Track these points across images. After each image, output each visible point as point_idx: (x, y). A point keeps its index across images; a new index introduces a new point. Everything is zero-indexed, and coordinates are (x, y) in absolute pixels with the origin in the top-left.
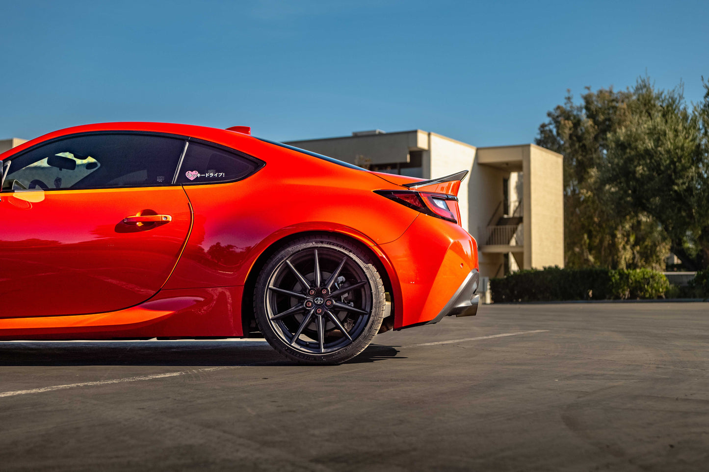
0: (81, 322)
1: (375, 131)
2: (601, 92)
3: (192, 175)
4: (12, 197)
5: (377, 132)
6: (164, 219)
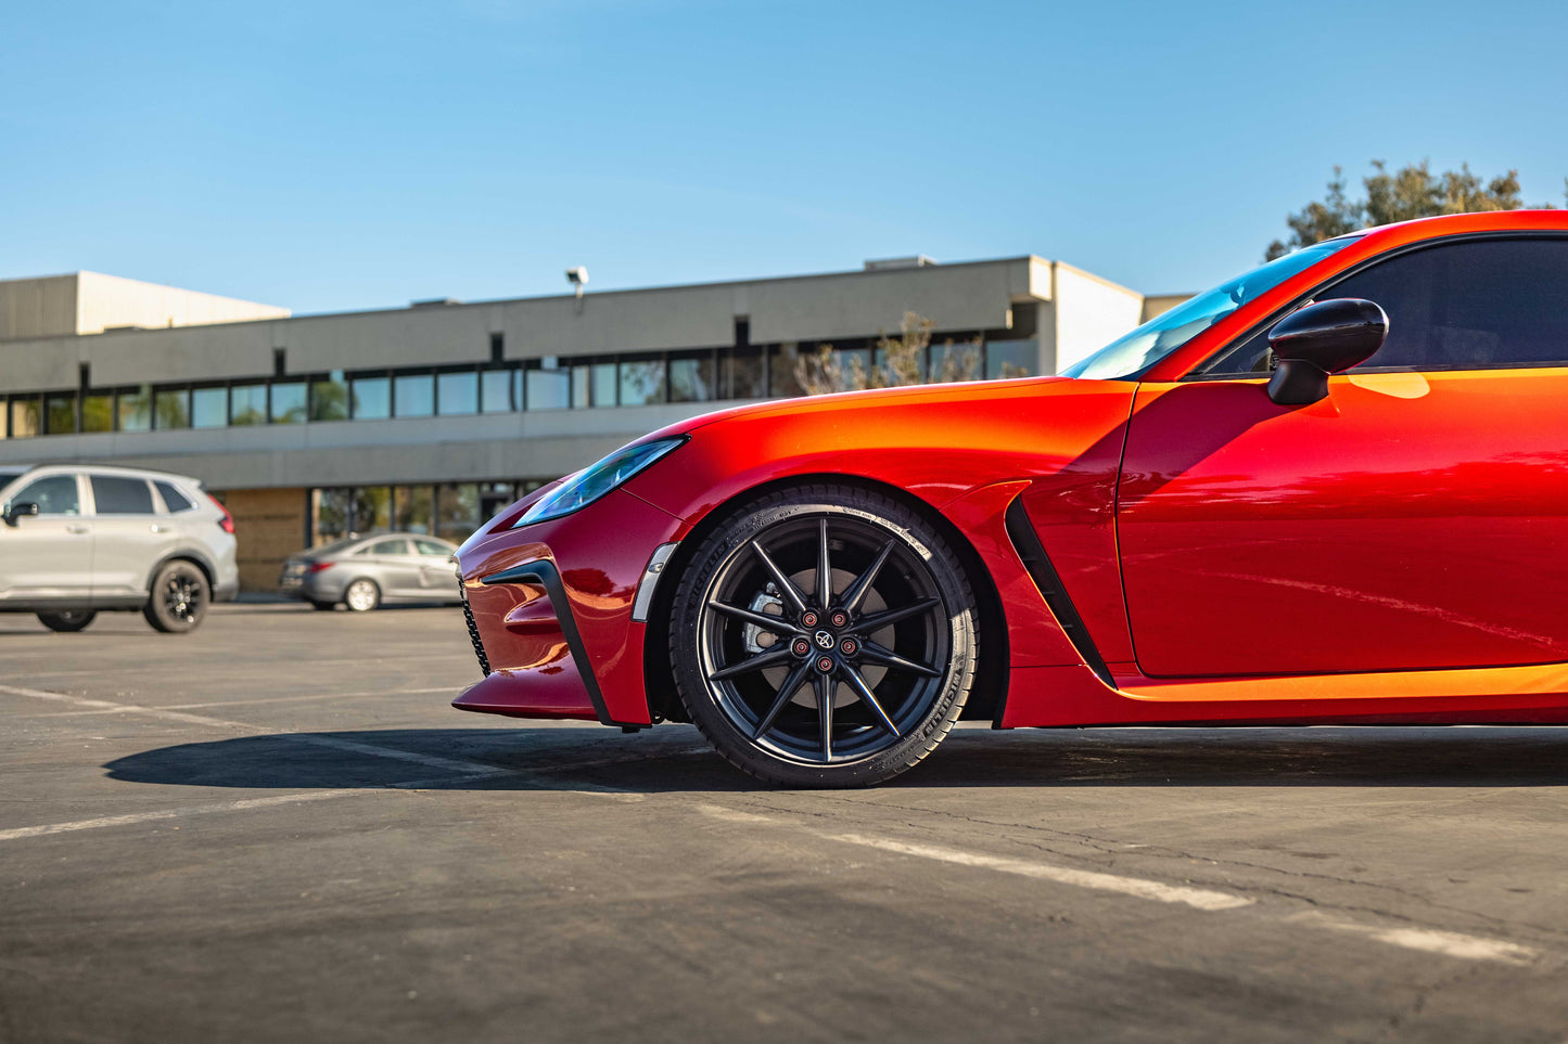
1: (916, 259)
2: (1407, 174)
5: (921, 263)
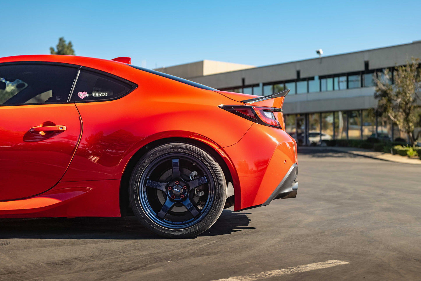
3: (82, 95)
6: (60, 129)
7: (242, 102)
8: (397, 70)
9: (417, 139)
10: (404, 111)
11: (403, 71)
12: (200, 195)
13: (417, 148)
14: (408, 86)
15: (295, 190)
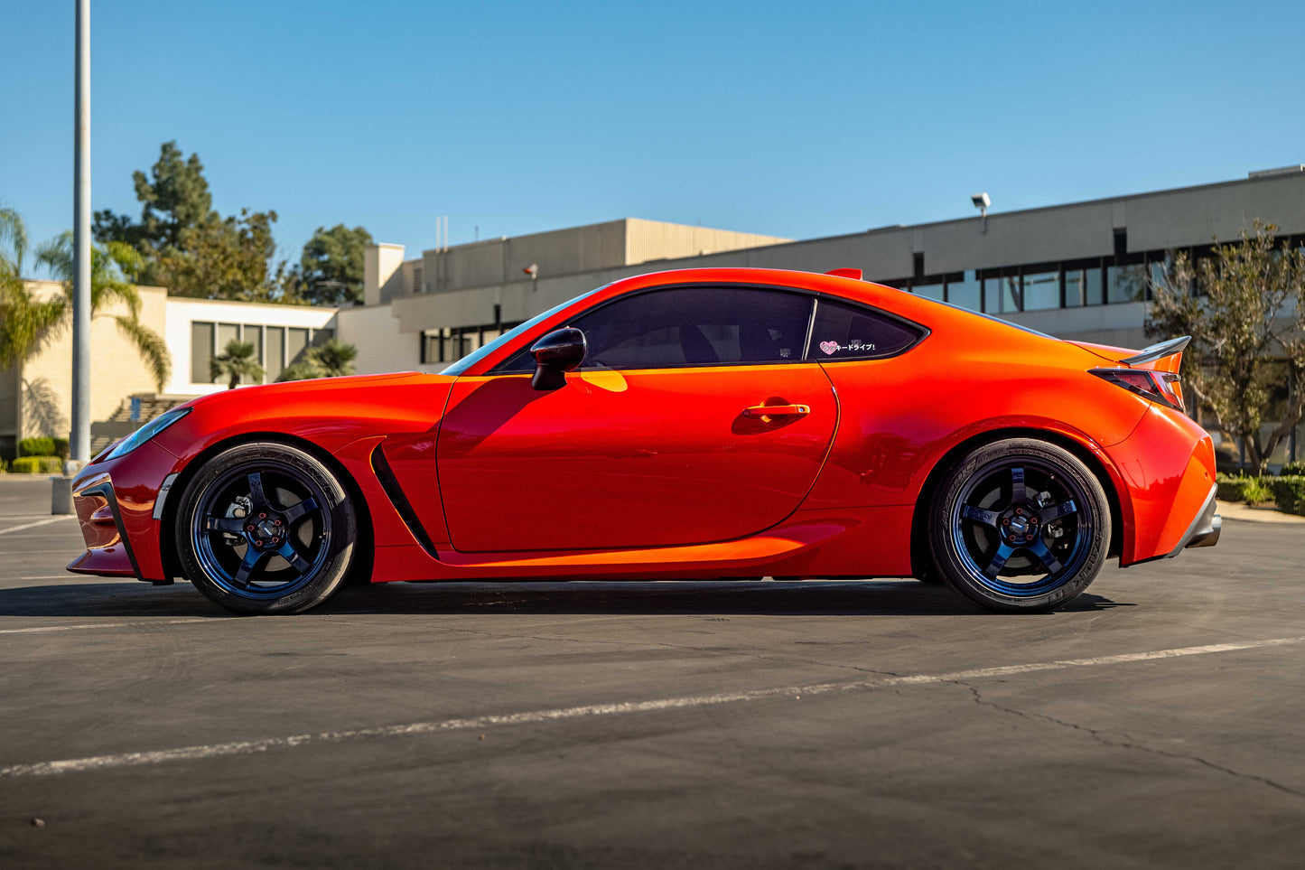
0: (704, 554)
3: (829, 347)
4: (580, 380)
6: (800, 411)
7: (1121, 362)
8: (1215, 257)
9: (1268, 454)
10: (1234, 373)
11: (1232, 259)
12: (1057, 535)
13: (1270, 479)
14: (1245, 302)
15: (1217, 531)
